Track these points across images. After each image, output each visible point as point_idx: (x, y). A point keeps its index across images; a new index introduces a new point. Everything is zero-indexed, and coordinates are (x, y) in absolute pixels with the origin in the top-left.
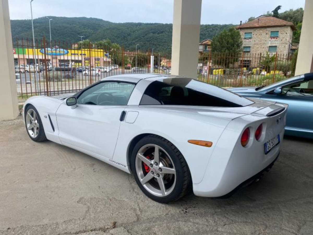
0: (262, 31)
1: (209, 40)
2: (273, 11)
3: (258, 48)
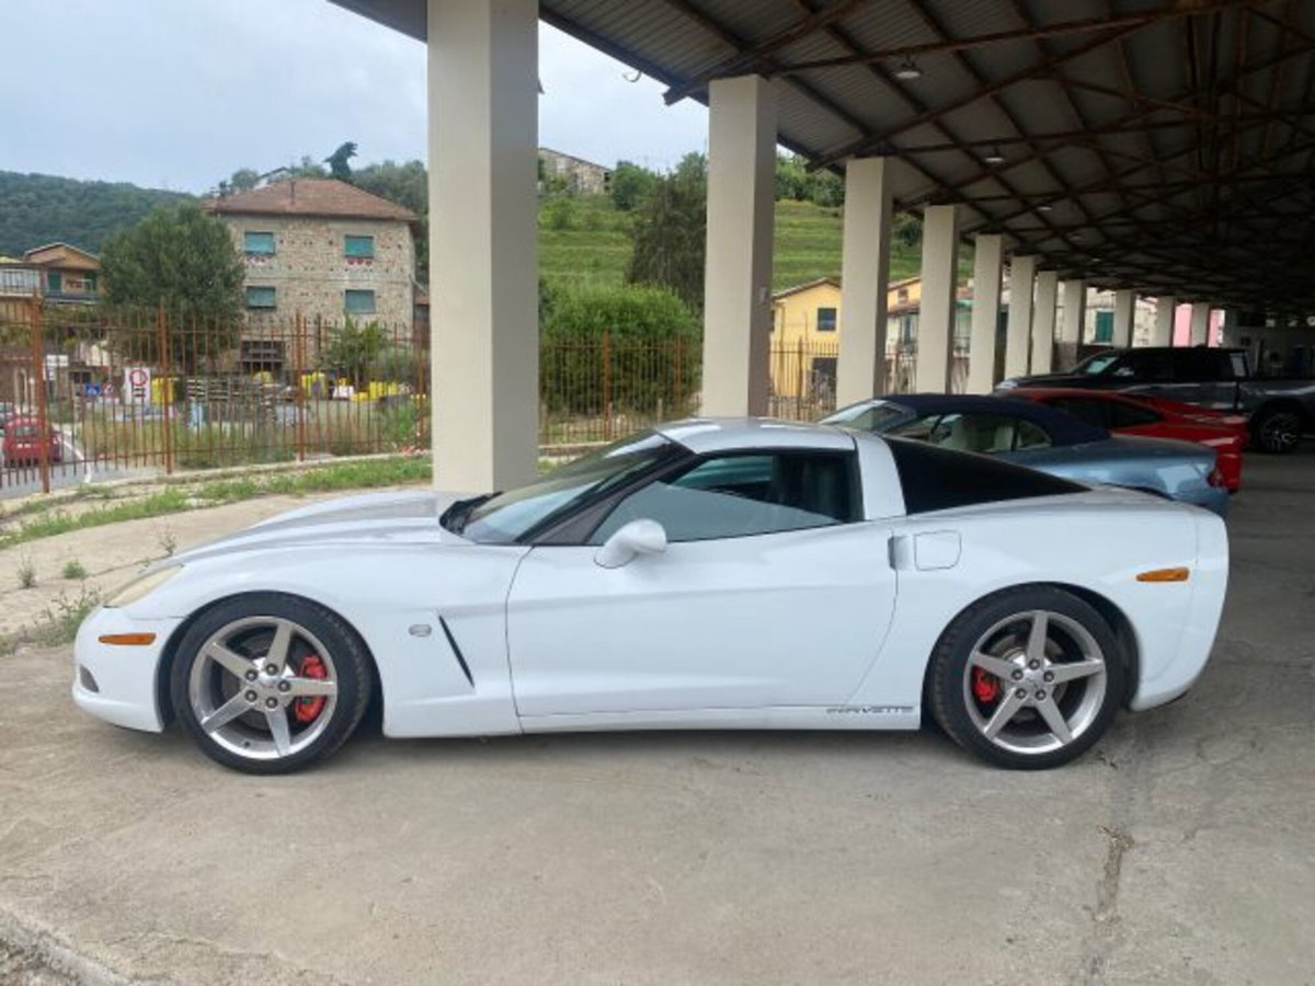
0: (313, 229)
1: (67, 248)
2: (328, 160)
3: (307, 294)
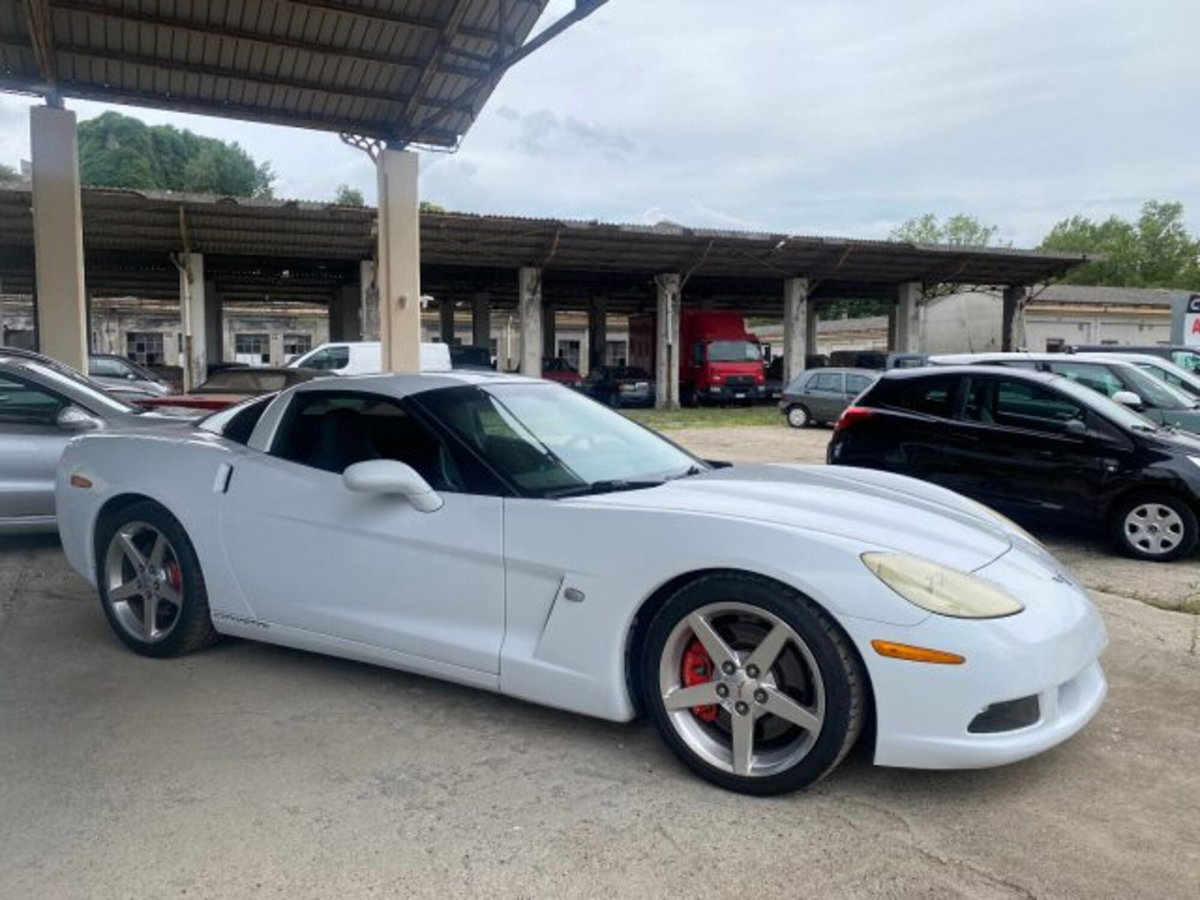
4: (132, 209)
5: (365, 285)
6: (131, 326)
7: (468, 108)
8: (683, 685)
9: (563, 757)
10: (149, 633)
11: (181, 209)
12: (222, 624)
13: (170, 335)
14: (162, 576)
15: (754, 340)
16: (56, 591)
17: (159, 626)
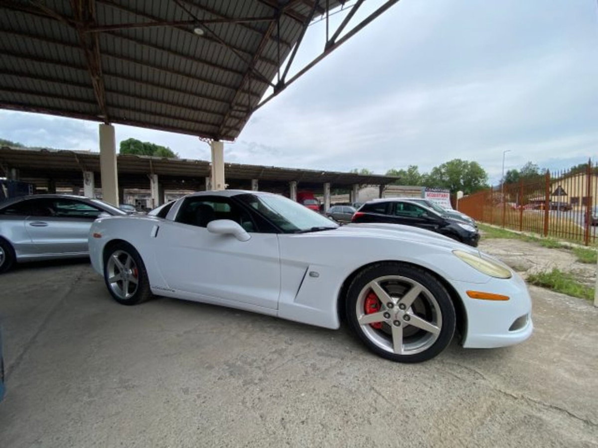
4: (135, 161)
5: (207, 184)
6: (136, 197)
7: (238, 130)
8: (366, 313)
9: (309, 346)
10: (125, 294)
11: (151, 161)
12: (155, 291)
13: (148, 200)
14: (130, 272)
15: (317, 200)
16: (94, 278)
17: (129, 292)
